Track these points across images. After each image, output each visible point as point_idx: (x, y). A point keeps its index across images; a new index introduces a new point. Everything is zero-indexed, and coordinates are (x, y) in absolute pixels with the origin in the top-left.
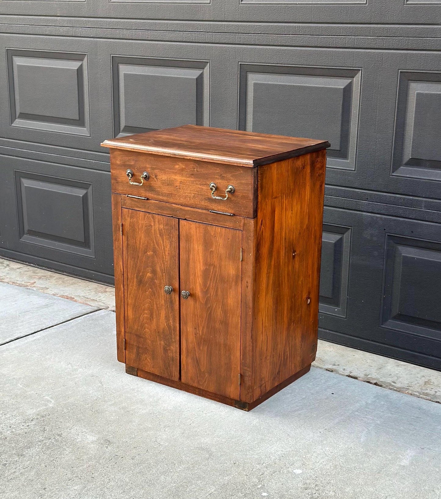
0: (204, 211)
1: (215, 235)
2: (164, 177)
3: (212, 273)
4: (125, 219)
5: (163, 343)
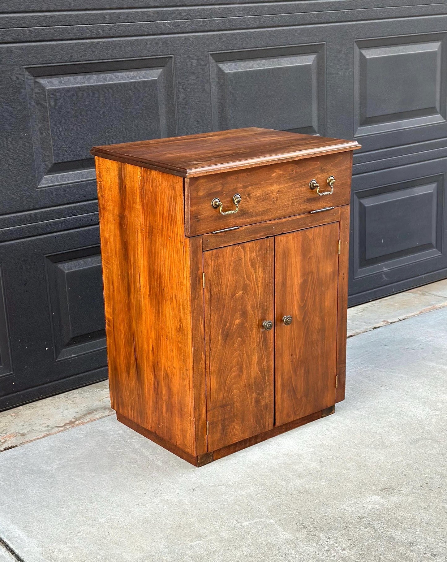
0: (303, 216)
1: (314, 236)
3: (310, 282)
4: (208, 265)
5: (254, 395)
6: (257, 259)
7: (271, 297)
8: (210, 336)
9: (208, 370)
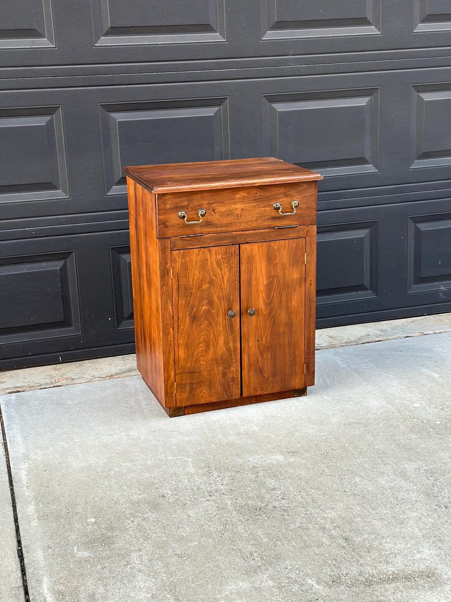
0: (267, 230)
1: (279, 248)
2: (223, 209)
3: (276, 284)
4: (175, 261)
5: (221, 368)
6: (223, 261)
7: (237, 292)
8: (178, 316)
9: (176, 342)
